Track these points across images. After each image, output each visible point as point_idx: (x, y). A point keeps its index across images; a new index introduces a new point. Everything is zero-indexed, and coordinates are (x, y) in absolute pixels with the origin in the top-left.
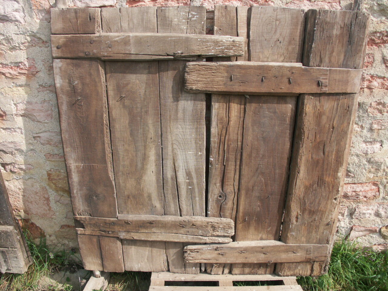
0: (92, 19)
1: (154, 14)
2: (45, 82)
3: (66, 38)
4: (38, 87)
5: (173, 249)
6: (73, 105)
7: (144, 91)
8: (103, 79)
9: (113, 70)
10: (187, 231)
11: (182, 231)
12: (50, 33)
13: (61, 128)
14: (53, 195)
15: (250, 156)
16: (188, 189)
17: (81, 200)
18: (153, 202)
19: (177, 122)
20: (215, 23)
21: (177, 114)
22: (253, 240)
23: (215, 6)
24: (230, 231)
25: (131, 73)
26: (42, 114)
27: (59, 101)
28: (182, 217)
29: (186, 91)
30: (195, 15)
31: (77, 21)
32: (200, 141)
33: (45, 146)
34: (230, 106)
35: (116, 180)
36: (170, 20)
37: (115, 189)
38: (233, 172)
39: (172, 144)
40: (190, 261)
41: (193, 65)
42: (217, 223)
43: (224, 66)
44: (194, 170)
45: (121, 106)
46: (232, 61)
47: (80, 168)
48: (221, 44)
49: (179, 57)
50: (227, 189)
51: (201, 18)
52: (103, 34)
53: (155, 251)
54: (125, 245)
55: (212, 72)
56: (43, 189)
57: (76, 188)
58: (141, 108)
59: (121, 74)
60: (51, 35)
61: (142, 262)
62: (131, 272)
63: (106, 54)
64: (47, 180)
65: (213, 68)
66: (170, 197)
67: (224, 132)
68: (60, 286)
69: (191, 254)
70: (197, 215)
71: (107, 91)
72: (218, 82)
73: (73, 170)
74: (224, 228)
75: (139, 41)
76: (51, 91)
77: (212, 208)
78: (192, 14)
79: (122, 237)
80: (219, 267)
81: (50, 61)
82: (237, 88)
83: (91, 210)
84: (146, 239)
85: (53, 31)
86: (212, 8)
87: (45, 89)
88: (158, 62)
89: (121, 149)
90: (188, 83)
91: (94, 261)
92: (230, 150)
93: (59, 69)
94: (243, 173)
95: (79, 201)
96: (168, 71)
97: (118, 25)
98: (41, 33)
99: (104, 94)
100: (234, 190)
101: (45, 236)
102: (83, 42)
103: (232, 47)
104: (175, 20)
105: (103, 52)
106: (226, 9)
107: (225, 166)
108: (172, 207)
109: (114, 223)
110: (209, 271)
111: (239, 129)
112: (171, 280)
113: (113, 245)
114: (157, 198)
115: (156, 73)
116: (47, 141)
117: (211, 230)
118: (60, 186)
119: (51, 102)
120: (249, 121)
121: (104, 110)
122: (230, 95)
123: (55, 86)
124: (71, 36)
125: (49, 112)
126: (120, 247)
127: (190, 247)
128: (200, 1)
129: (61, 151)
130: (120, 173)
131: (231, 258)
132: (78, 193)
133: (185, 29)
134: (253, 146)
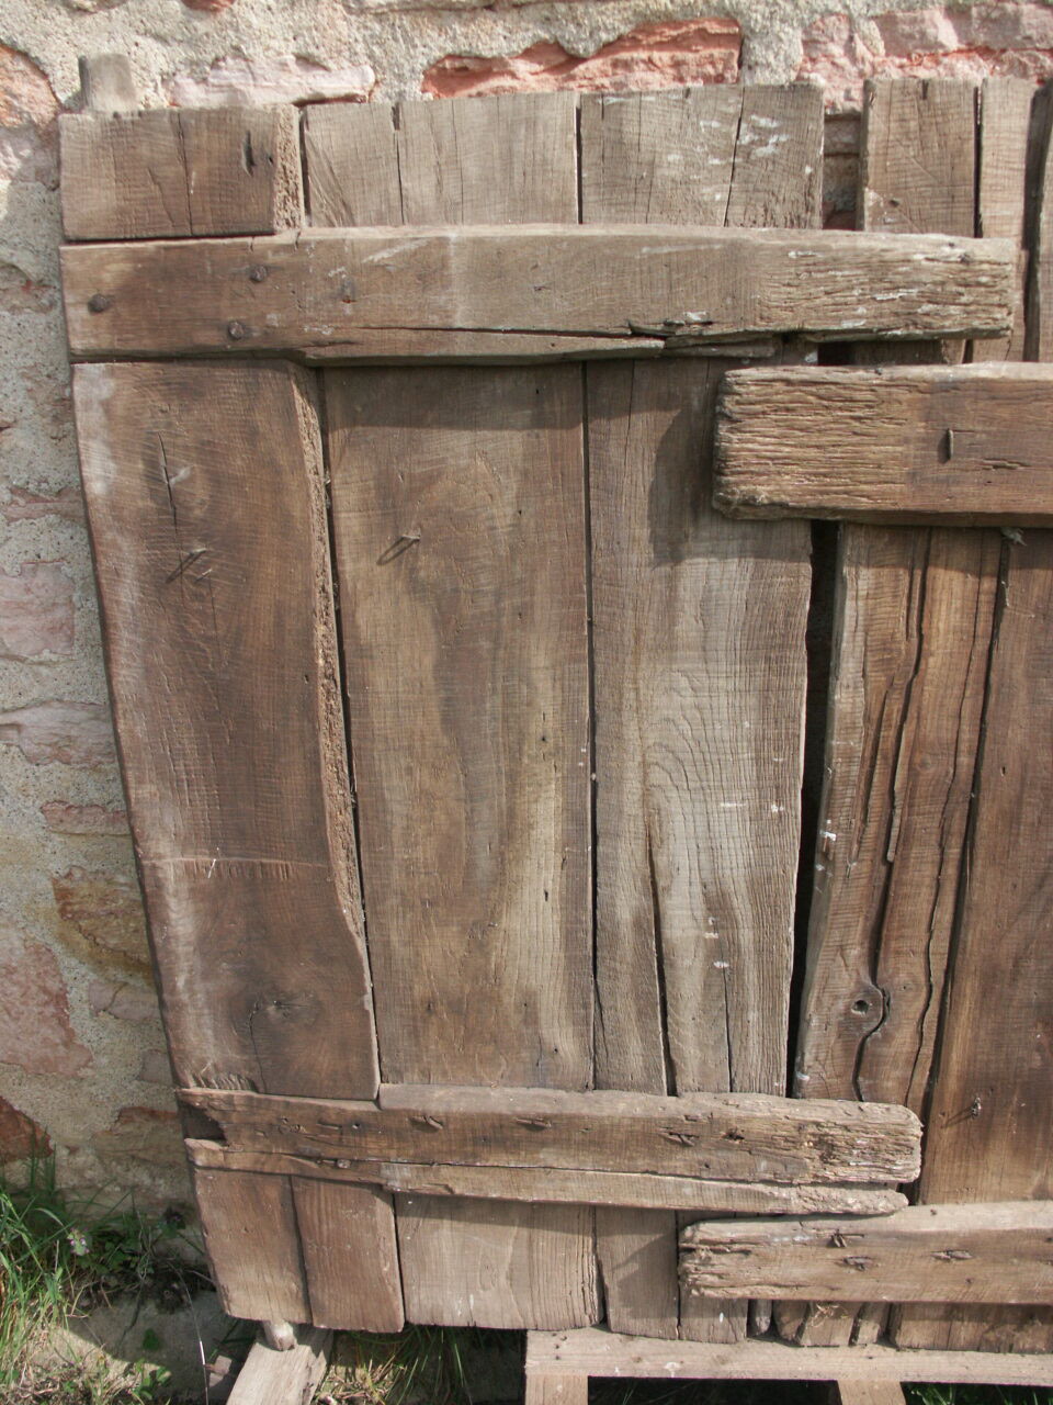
0: (258, 160)
1: (565, 131)
2: (37, 476)
3: (135, 257)
4: (7, 497)
5: (633, 1233)
6: (165, 581)
7: (510, 511)
8: (312, 454)
9: (359, 409)
10: (700, 1163)
11: (679, 1161)
12: (58, 239)
13: (111, 693)
14: (80, 981)
15: (1012, 818)
16: (710, 971)
17: (207, 1020)
18: (545, 1032)
19: (671, 660)
20: (871, 170)
21: (673, 623)
22: (1000, 1197)
23: (867, 88)
24: (900, 1163)
25: (451, 424)
26: (28, 623)
27: (104, 563)
28: (682, 1101)
29: (722, 508)
30: (771, 132)
31: (188, 173)
32: (778, 749)
33: (42, 769)
34: (929, 583)
35: (372, 928)
36: (646, 157)
37: (367, 975)
38: (926, 894)
39: (645, 765)
40: (708, 1292)
41: (758, 382)
42: (846, 1128)
43: (911, 386)
44: (743, 885)
45: (400, 585)
46: (944, 362)
47: (205, 878)
48: (905, 274)
49: (691, 342)
50: (897, 971)
51: (799, 147)
52: (314, 233)
53: (546, 1239)
54: (407, 1215)
55: (852, 418)
56: (37, 953)
57: (184, 965)
58: (499, 596)
59: (398, 430)
60: (63, 248)
61: (484, 1288)
62: (435, 1329)
63: (327, 332)
64: (56, 917)
65: (858, 395)
66: (623, 1007)
67: (895, 707)
68: (116, 1374)
69: (714, 1261)
70: (751, 1090)
71: (330, 512)
72: (879, 467)
73: (171, 886)
74: (874, 1151)
75: (493, 265)
76: (65, 516)
77: (822, 1056)
78: (755, 129)
79: (397, 1186)
80: (838, 1315)
81: (62, 377)
82: (974, 495)
83: (254, 1064)
84: (507, 1196)
85: (72, 229)
86: (848, 98)
87: (41, 506)
88: (584, 370)
89: (396, 789)
90: (733, 473)
91: (268, 1280)
92: (921, 790)
93: (101, 410)
94: (975, 898)
95: (199, 1026)
96: (629, 411)
97: (386, 190)
98: (17, 240)
99: (319, 529)
100: (929, 974)
101: (49, 1152)
102: (213, 275)
103: (955, 288)
104: (671, 158)
105: (312, 320)
106: (925, 97)
107: (890, 866)
108: (635, 1053)
109: (360, 1125)
110: (789, 1330)
111: (968, 693)
112: (618, 1373)
113: (356, 1217)
114: (563, 1012)
115: (572, 425)
116: (50, 745)
117: (812, 1159)
118: (112, 942)
119: (65, 568)
120: (1014, 653)
121: (318, 602)
122: (931, 528)
123: (83, 493)
124: (159, 247)
125: (60, 613)
126: (388, 1223)
127: (709, 1230)
128: (790, 67)
129: (116, 789)
130: (394, 901)
131: (899, 1282)
132: (196, 987)
133: (721, 202)
134: (1030, 774)
